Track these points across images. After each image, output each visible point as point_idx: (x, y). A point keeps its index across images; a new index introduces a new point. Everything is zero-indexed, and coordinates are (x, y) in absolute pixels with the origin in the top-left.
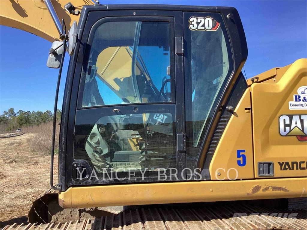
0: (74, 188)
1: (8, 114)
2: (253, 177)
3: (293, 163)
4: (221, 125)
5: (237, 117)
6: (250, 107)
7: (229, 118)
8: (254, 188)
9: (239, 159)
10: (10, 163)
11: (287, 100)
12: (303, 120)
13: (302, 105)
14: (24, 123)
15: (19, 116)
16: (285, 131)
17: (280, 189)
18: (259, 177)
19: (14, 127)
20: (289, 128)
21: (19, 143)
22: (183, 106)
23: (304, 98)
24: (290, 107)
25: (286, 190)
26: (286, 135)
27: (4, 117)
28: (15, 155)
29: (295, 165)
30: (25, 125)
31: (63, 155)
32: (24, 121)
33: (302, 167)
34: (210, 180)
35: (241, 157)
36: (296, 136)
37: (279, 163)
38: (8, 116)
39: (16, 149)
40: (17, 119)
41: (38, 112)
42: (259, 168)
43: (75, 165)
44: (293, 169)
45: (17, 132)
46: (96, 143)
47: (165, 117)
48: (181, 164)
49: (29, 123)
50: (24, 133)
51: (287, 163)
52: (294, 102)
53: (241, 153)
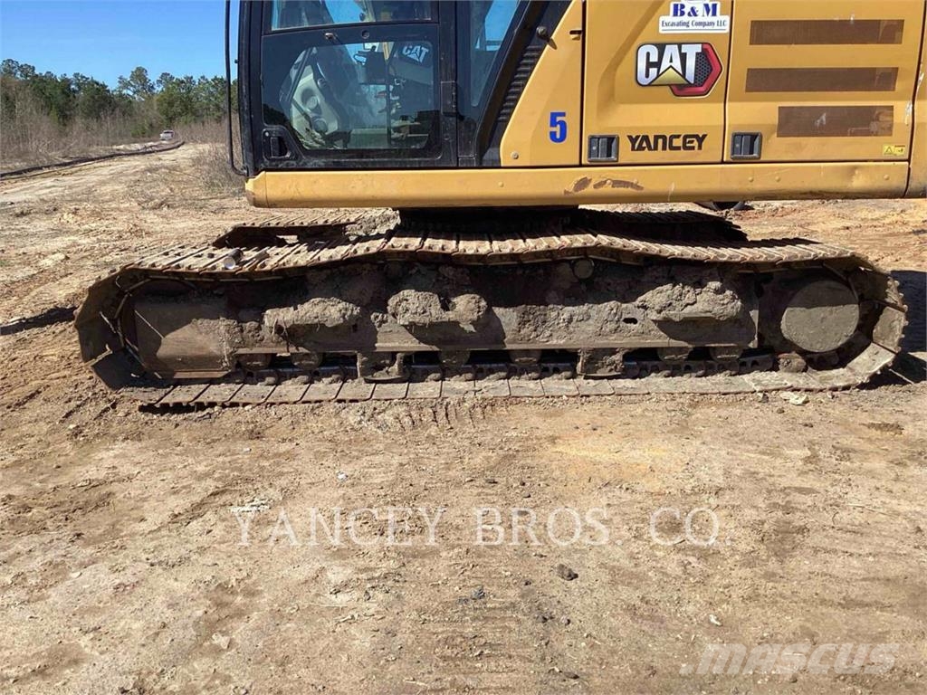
0: (268, 173)
1: (132, 86)
2: (577, 163)
3: (656, 138)
4: (526, 65)
5: (555, 48)
6: (580, 29)
7: (541, 51)
8: (579, 182)
9: (554, 129)
10: (154, 208)
11: (656, 14)
12: (685, 54)
13: (686, 24)
14: (180, 114)
15: (162, 91)
16: (647, 76)
17: (626, 184)
18: (588, 163)
19: (151, 125)
20: (656, 69)
21: (172, 169)
22: (452, 28)
23: (693, 9)
24: (661, 28)
25: (638, 187)
26: (650, 85)
27: (121, 96)
28: (163, 193)
29: (660, 141)
30: (183, 118)
31: (246, 117)
32: (177, 108)
33: (674, 145)
34: (500, 167)
35: (558, 126)
36: (670, 85)
37: (630, 137)
38: (131, 94)
39: (165, 181)
40: (158, 100)
41: (216, 78)
42: (590, 146)
43: (267, 134)
44: (656, 148)
45: (163, 140)
46: (312, 110)
47: (425, 50)
48: (447, 137)
49: (194, 114)
50: (183, 144)
51: (646, 138)
52: (670, 18)
53: (559, 119)
